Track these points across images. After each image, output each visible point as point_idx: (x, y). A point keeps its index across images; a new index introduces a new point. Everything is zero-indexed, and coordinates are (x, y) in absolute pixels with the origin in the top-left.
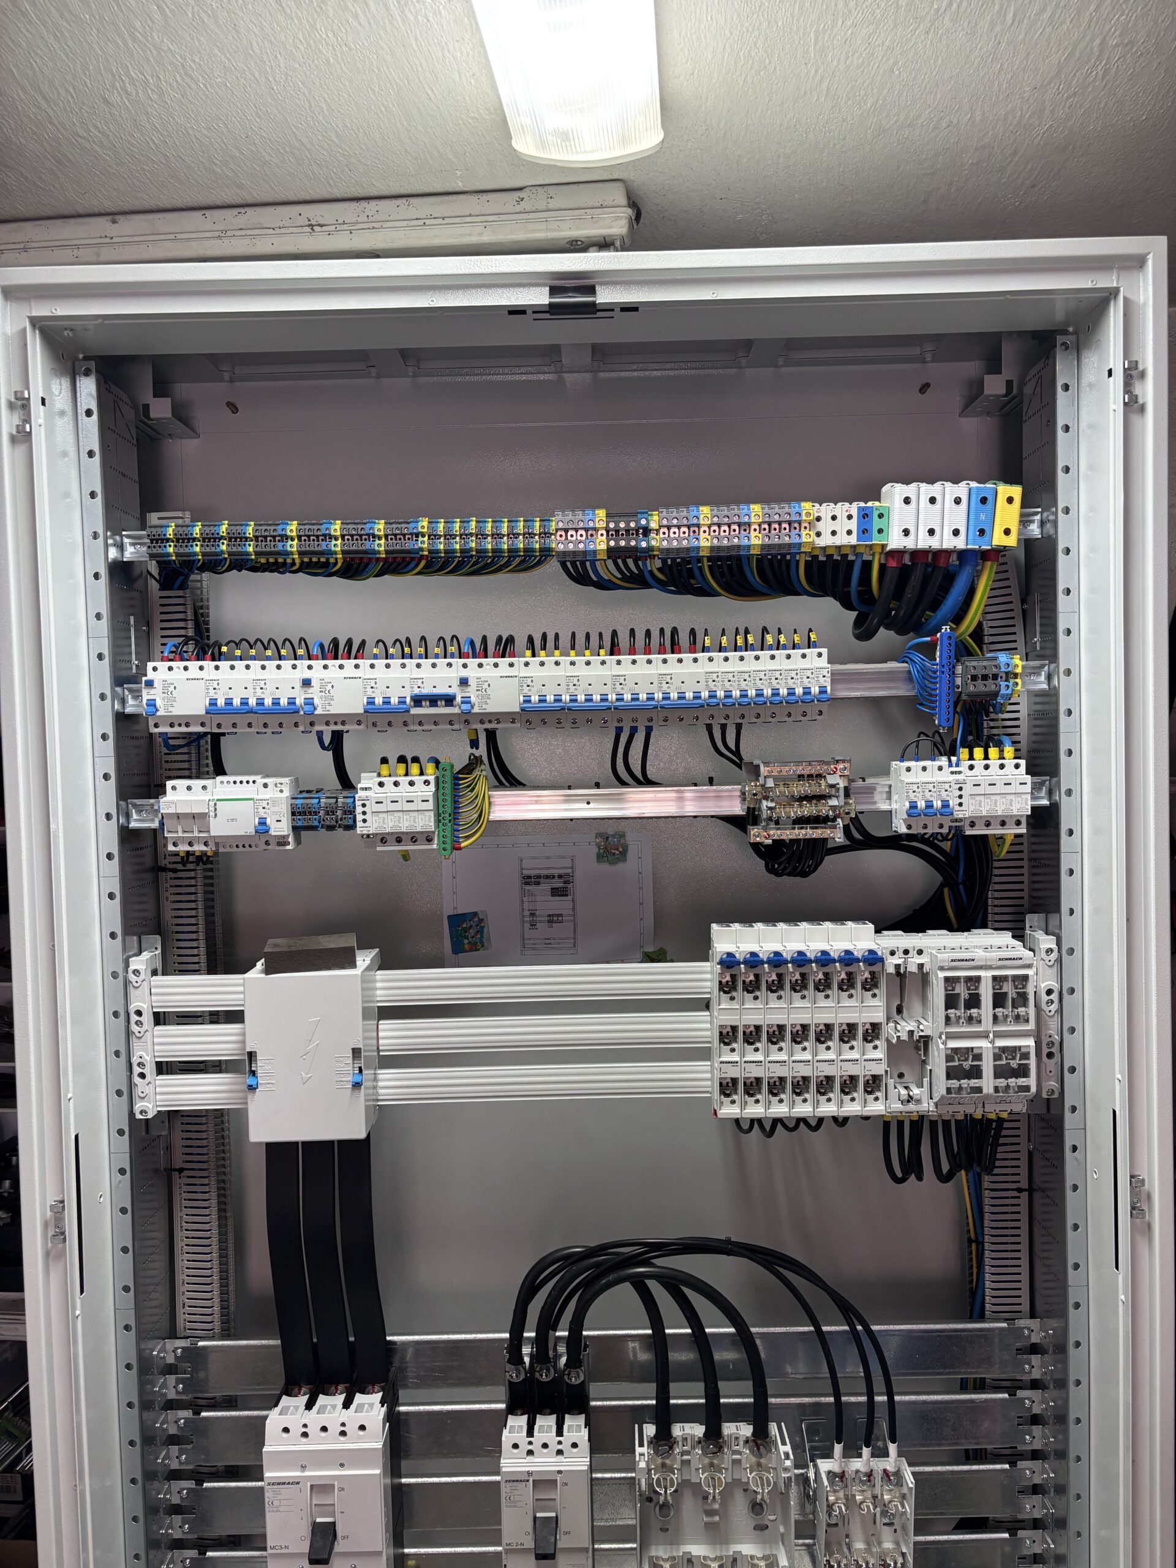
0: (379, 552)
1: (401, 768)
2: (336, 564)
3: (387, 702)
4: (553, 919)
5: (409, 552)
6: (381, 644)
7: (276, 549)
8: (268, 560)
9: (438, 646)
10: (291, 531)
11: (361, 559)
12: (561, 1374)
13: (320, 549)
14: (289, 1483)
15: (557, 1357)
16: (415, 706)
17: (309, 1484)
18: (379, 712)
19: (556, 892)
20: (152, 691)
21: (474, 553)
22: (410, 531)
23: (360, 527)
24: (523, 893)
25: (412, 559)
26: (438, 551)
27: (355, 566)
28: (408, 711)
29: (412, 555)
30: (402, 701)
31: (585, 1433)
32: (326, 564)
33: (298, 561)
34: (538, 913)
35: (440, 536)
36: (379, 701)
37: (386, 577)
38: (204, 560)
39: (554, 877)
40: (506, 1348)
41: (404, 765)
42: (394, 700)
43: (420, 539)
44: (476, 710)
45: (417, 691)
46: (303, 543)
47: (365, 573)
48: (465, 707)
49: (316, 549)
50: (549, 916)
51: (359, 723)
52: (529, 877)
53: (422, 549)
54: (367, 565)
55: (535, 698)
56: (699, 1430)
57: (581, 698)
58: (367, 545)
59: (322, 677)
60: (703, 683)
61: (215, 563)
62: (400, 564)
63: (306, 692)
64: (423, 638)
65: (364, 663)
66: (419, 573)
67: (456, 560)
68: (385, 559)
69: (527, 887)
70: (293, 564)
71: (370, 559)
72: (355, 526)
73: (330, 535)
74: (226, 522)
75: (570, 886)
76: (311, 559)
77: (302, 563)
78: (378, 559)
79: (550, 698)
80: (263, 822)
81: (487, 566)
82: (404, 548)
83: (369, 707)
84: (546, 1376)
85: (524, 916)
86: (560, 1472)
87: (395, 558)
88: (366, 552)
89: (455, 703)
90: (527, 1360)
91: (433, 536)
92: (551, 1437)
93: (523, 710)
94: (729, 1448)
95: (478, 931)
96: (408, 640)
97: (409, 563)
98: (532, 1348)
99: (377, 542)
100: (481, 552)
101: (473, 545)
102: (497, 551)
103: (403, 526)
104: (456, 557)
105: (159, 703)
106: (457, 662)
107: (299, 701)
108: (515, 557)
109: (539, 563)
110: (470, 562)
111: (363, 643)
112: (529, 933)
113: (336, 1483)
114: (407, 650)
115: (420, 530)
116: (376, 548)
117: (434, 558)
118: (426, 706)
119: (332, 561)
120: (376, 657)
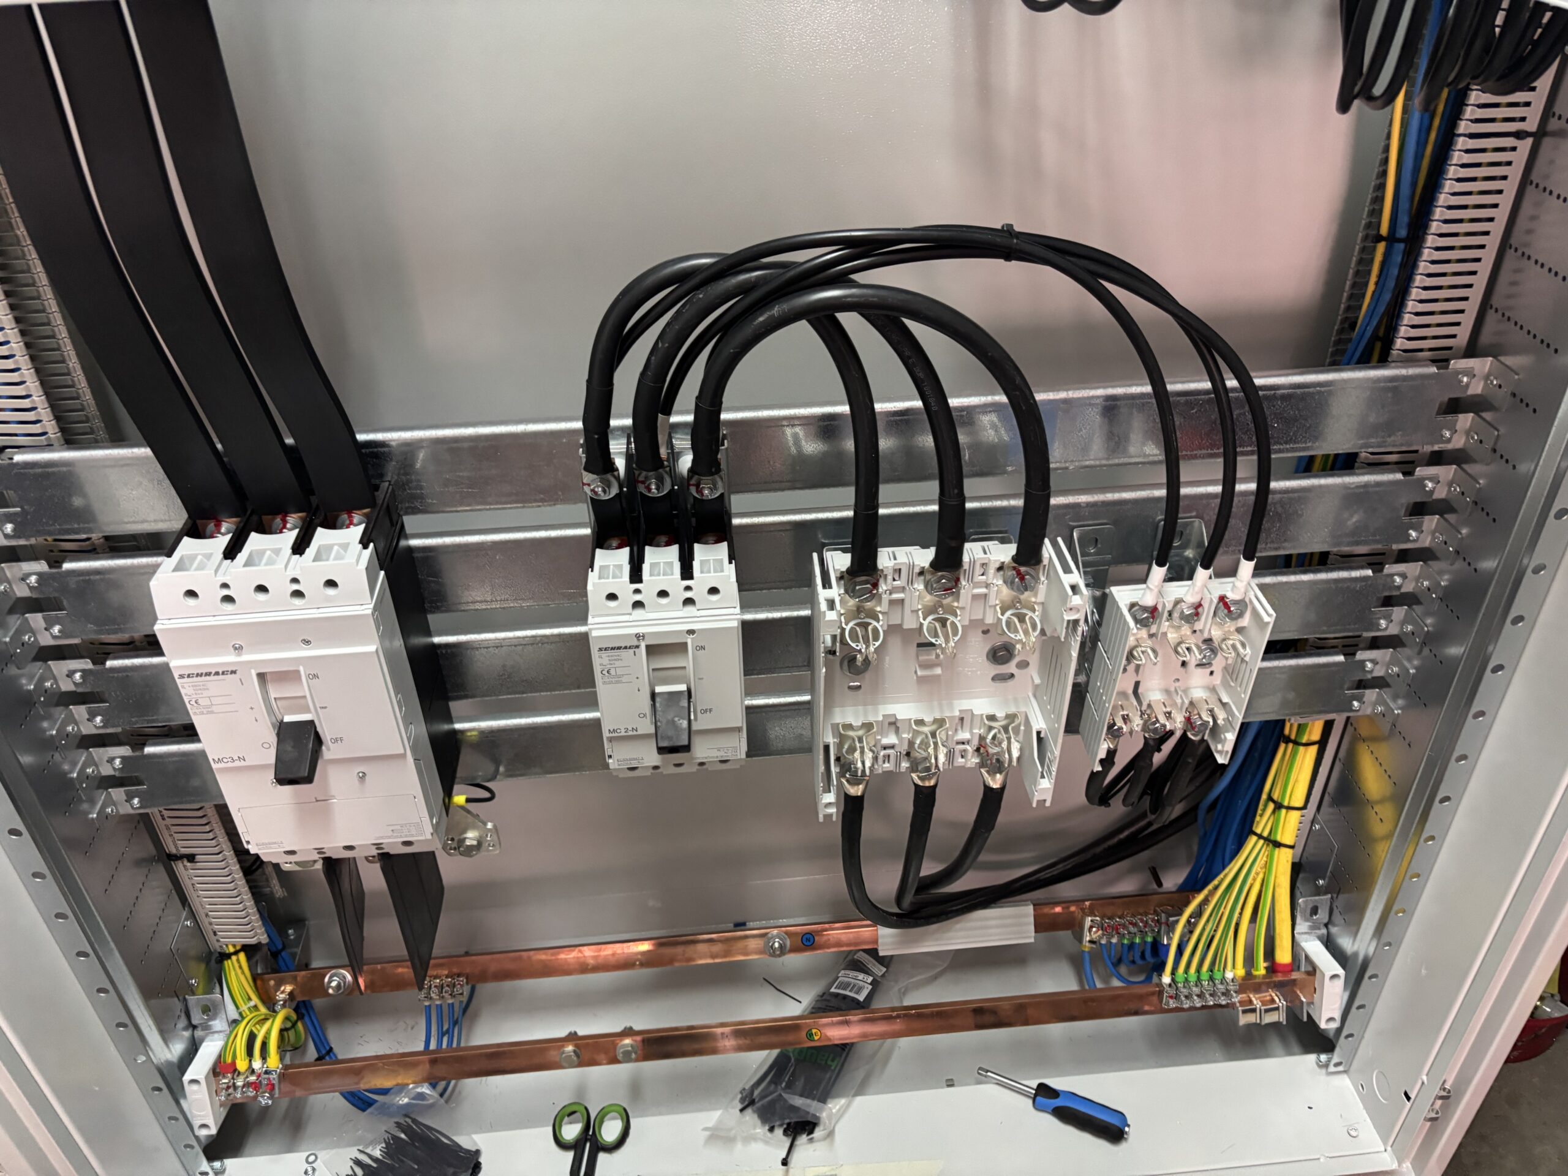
12: (684, 483)
14: (217, 673)
15: (675, 456)
17: (254, 673)
31: (730, 570)
40: (582, 446)
56: (924, 557)
84: (658, 489)
86: (691, 632)
90: (620, 463)
92: (673, 580)
94: (971, 579)
98: (629, 443)
113: (301, 669)
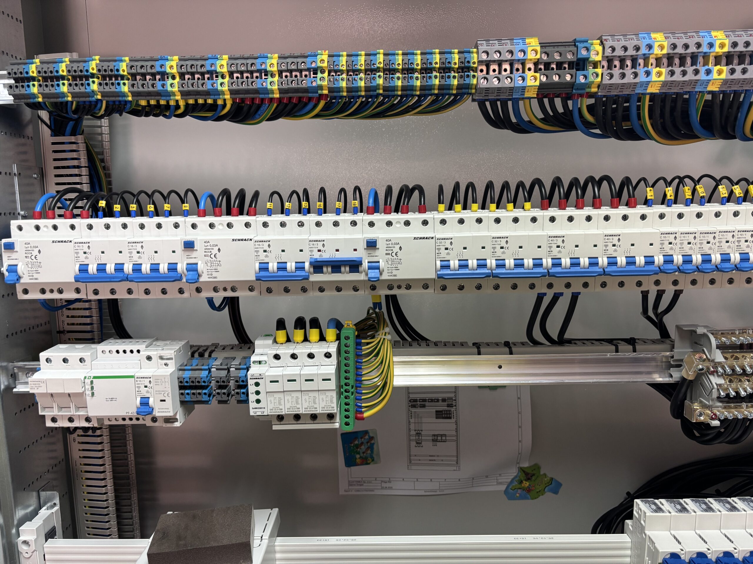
0: (272, 92)
1: (299, 335)
2: (224, 106)
3: (282, 267)
4: (436, 439)
5: (306, 90)
6: (276, 196)
7: (155, 89)
8: (148, 102)
9: (339, 200)
10: (171, 67)
11: (253, 99)
13: (205, 88)
16: (315, 272)
18: (274, 279)
19: (439, 415)
20: (14, 256)
21: (381, 91)
22: (308, 66)
23: (250, 62)
24: (410, 415)
25: (310, 99)
26: (339, 90)
27: (245, 109)
28: (307, 278)
29: (310, 95)
30: (300, 267)
32: (214, 107)
33: (182, 103)
34: (423, 433)
35: (342, 72)
36: (273, 266)
37: (281, 121)
38: (78, 103)
39: (438, 400)
41: (302, 331)
42: (291, 266)
43: (319, 75)
44: (385, 276)
45: (317, 256)
46: (185, 82)
47: (257, 116)
48: (373, 274)
49: (201, 88)
50: (434, 435)
51: (251, 289)
52: (415, 401)
53: (321, 87)
54: (259, 107)
55: (454, 263)
57: (510, 263)
58: (257, 84)
59: (207, 238)
60: (657, 245)
61: (90, 106)
62: (296, 105)
63: (188, 257)
64: (322, 191)
65: (257, 220)
66: (317, 116)
67: (359, 101)
68: (280, 100)
69: (413, 410)
70: (178, 107)
71: (262, 100)
72: (244, 61)
73: (216, 73)
74: (97, 57)
75: (453, 409)
76: (196, 101)
77: (187, 105)
78: (271, 100)
79: (473, 263)
80: (145, 402)
81: (393, 107)
82: (300, 86)
83: (263, 273)
85: (410, 435)
87: (290, 98)
88: (257, 91)
89: (361, 269)
91: (334, 71)
93: (440, 277)
95: (368, 448)
96: (306, 191)
97: (306, 104)
99: (270, 79)
100: (389, 90)
101: (381, 81)
102: (408, 89)
103: (300, 60)
104: (359, 97)
105: (21, 269)
106: (362, 218)
107: (181, 267)
108: (426, 96)
109: (454, 103)
110: (374, 102)
111: (256, 195)
112: (415, 450)
114: (304, 204)
115: (319, 64)
116: (269, 87)
117: (335, 98)
118: (327, 272)
119: (220, 102)
120: (269, 213)
